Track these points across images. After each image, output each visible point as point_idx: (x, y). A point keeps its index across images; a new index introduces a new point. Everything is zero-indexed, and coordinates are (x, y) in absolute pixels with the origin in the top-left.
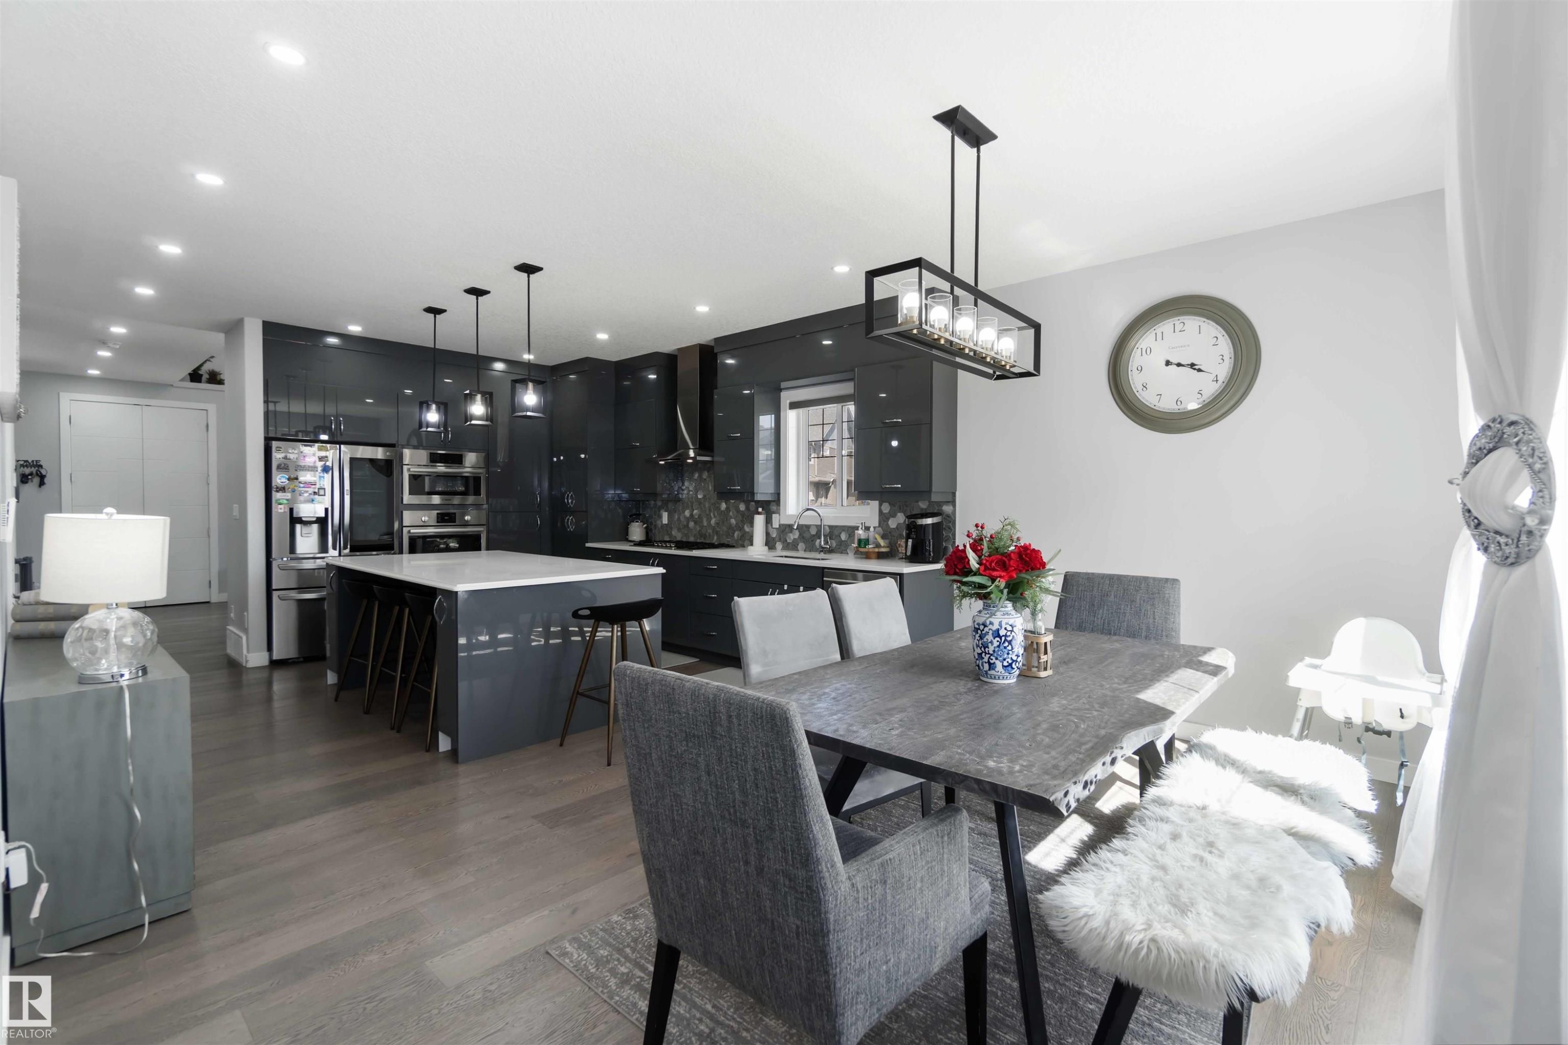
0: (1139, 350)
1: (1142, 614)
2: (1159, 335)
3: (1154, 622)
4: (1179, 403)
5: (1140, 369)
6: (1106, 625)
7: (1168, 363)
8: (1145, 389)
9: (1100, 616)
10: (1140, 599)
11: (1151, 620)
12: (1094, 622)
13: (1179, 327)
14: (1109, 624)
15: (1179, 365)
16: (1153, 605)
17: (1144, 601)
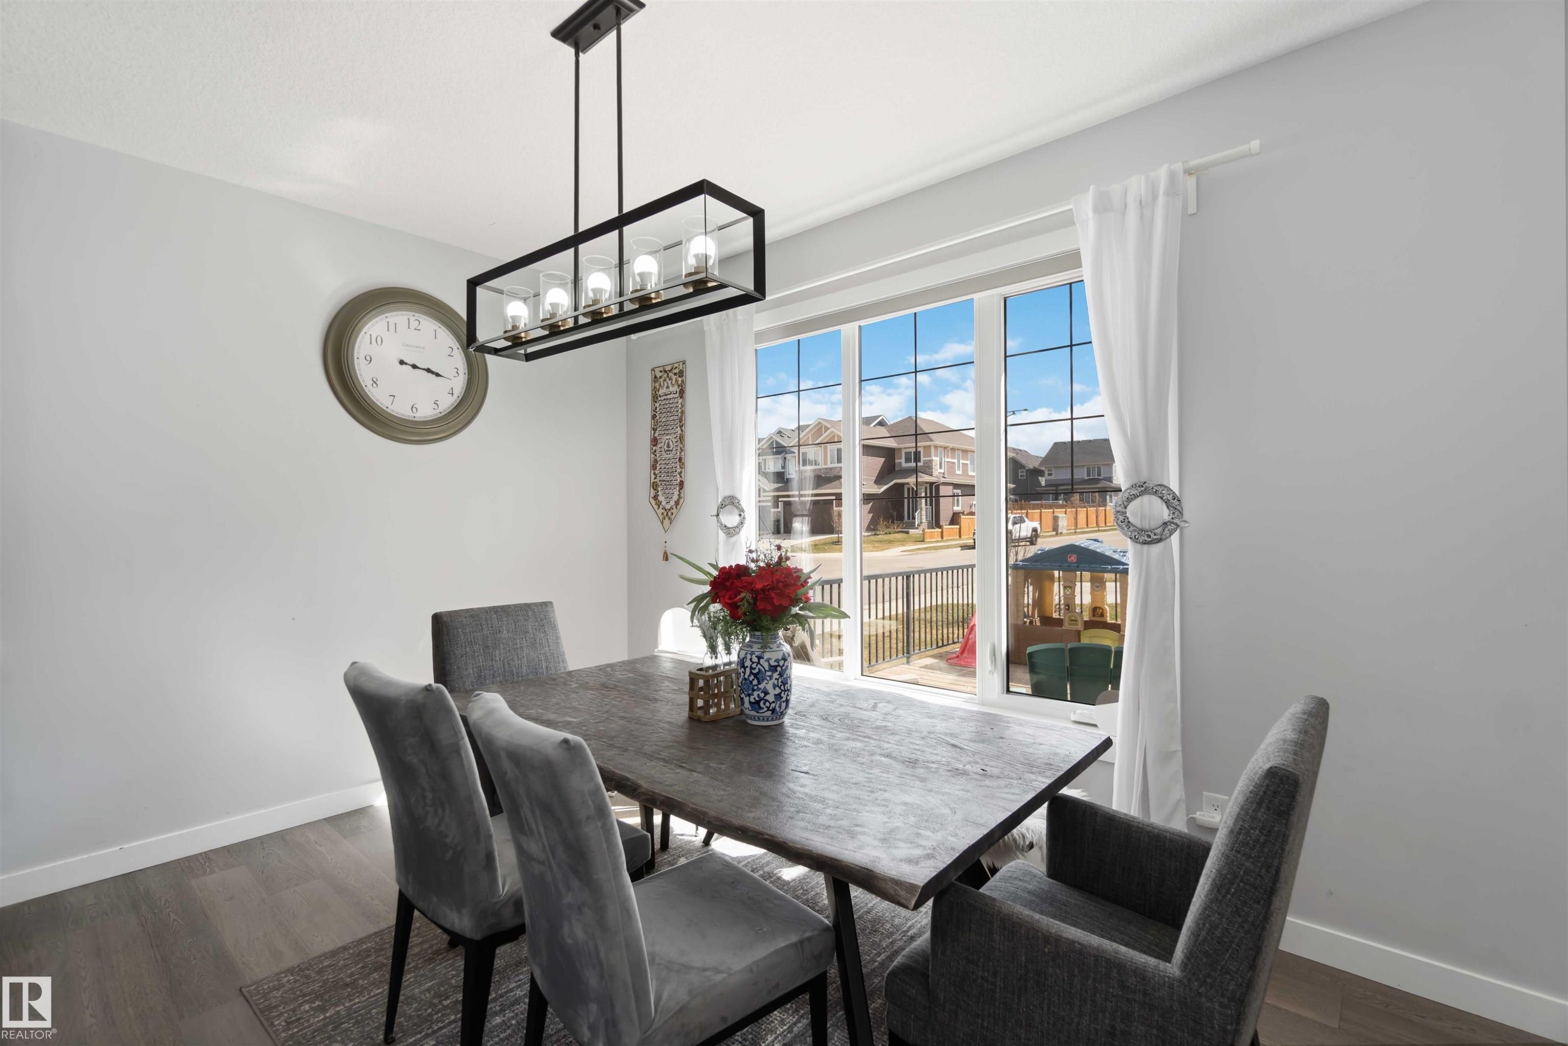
0: (368, 336)
1: (538, 645)
2: (392, 327)
3: (550, 650)
4: (414, 410)
5: (368, 358)
6: (507, 667)
7: (402, 362)
8: (375, 385)
9: (497, 658)
10: (532, 628)
11: (547, 649)
12: (493, 666)
13: (414, 324)
14: (509, 664)
15: (414, 367)
16: (545, 632)
17: (536, 629)
